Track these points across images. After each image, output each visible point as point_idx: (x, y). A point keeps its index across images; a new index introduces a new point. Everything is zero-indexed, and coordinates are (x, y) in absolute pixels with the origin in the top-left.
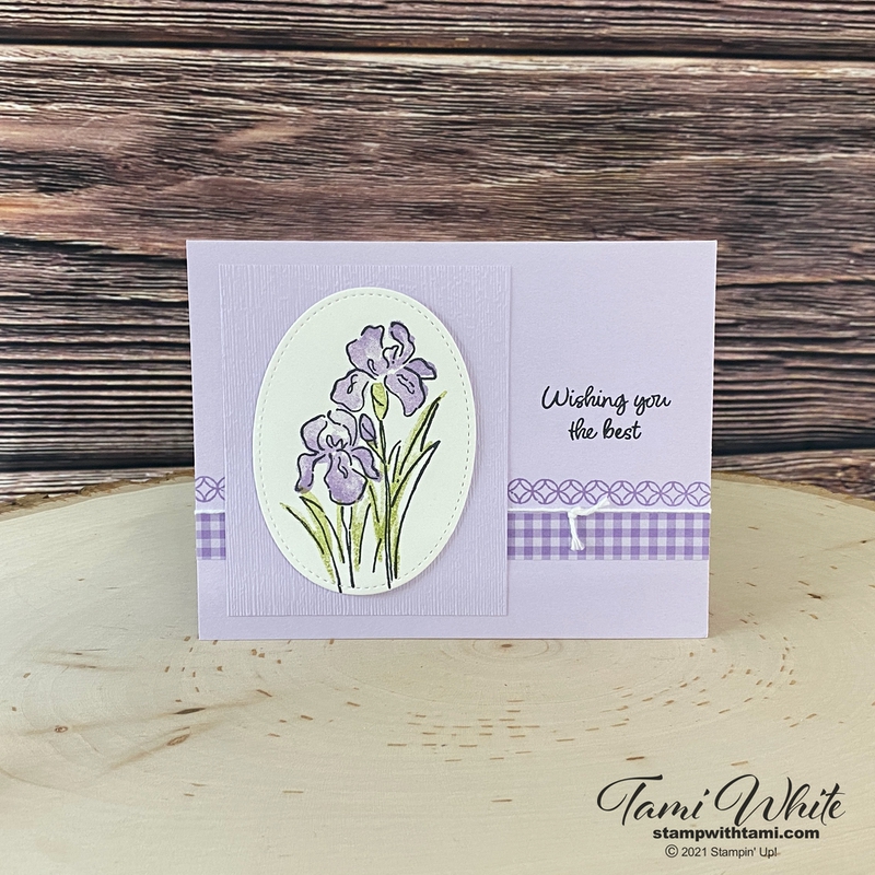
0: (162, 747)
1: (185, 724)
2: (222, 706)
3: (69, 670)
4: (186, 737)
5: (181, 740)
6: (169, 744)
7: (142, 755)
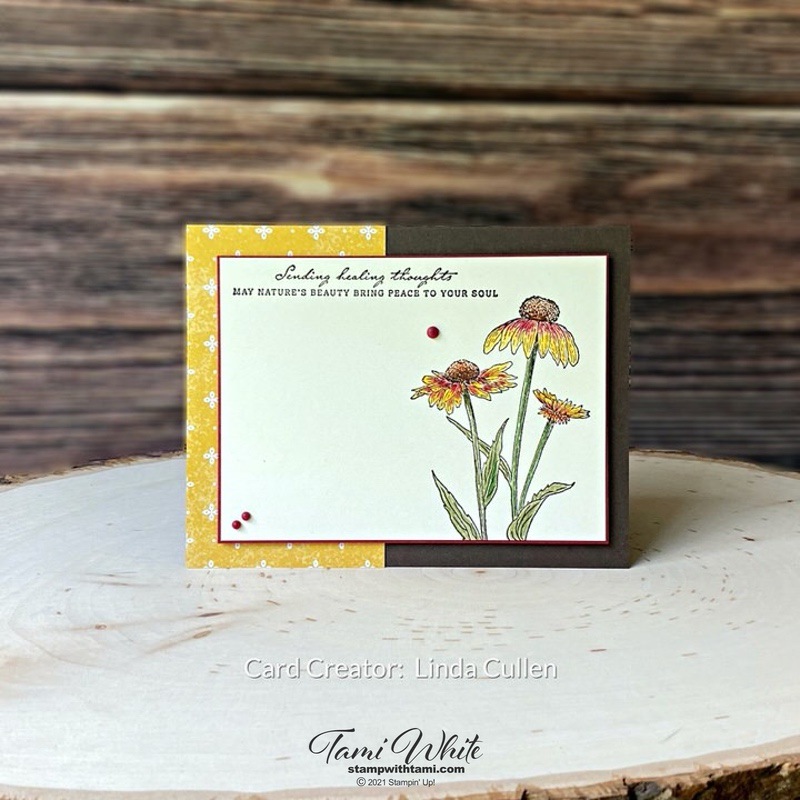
0: (189, 639)
1: (207, 624)
2: (238, 611)
3: (105, 586)
4: (209, 632)
5: (204, 635)
6: (196, 637)
7: (171, 645)
